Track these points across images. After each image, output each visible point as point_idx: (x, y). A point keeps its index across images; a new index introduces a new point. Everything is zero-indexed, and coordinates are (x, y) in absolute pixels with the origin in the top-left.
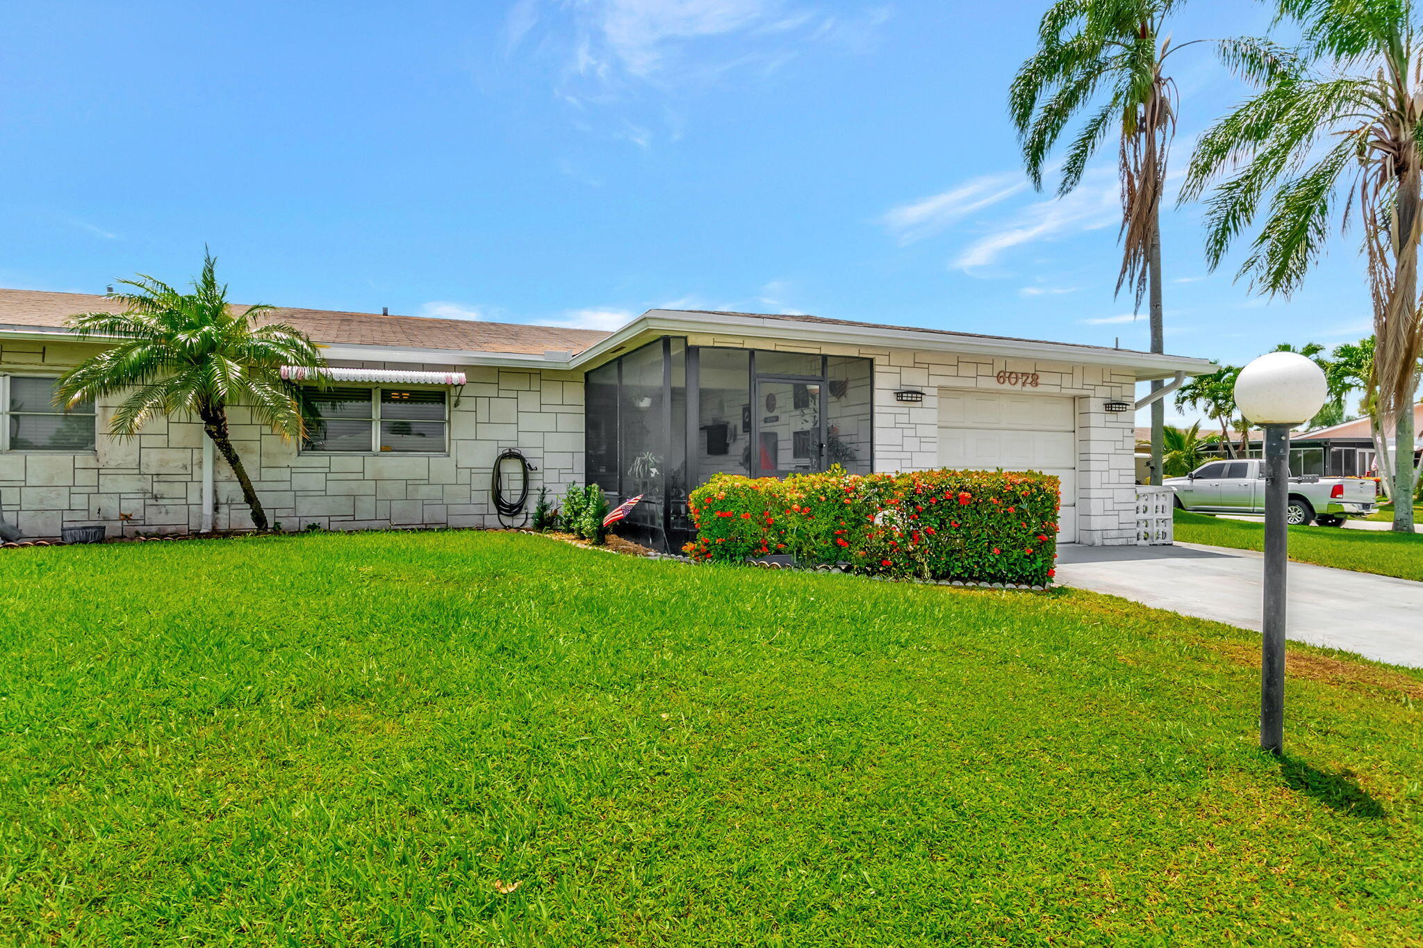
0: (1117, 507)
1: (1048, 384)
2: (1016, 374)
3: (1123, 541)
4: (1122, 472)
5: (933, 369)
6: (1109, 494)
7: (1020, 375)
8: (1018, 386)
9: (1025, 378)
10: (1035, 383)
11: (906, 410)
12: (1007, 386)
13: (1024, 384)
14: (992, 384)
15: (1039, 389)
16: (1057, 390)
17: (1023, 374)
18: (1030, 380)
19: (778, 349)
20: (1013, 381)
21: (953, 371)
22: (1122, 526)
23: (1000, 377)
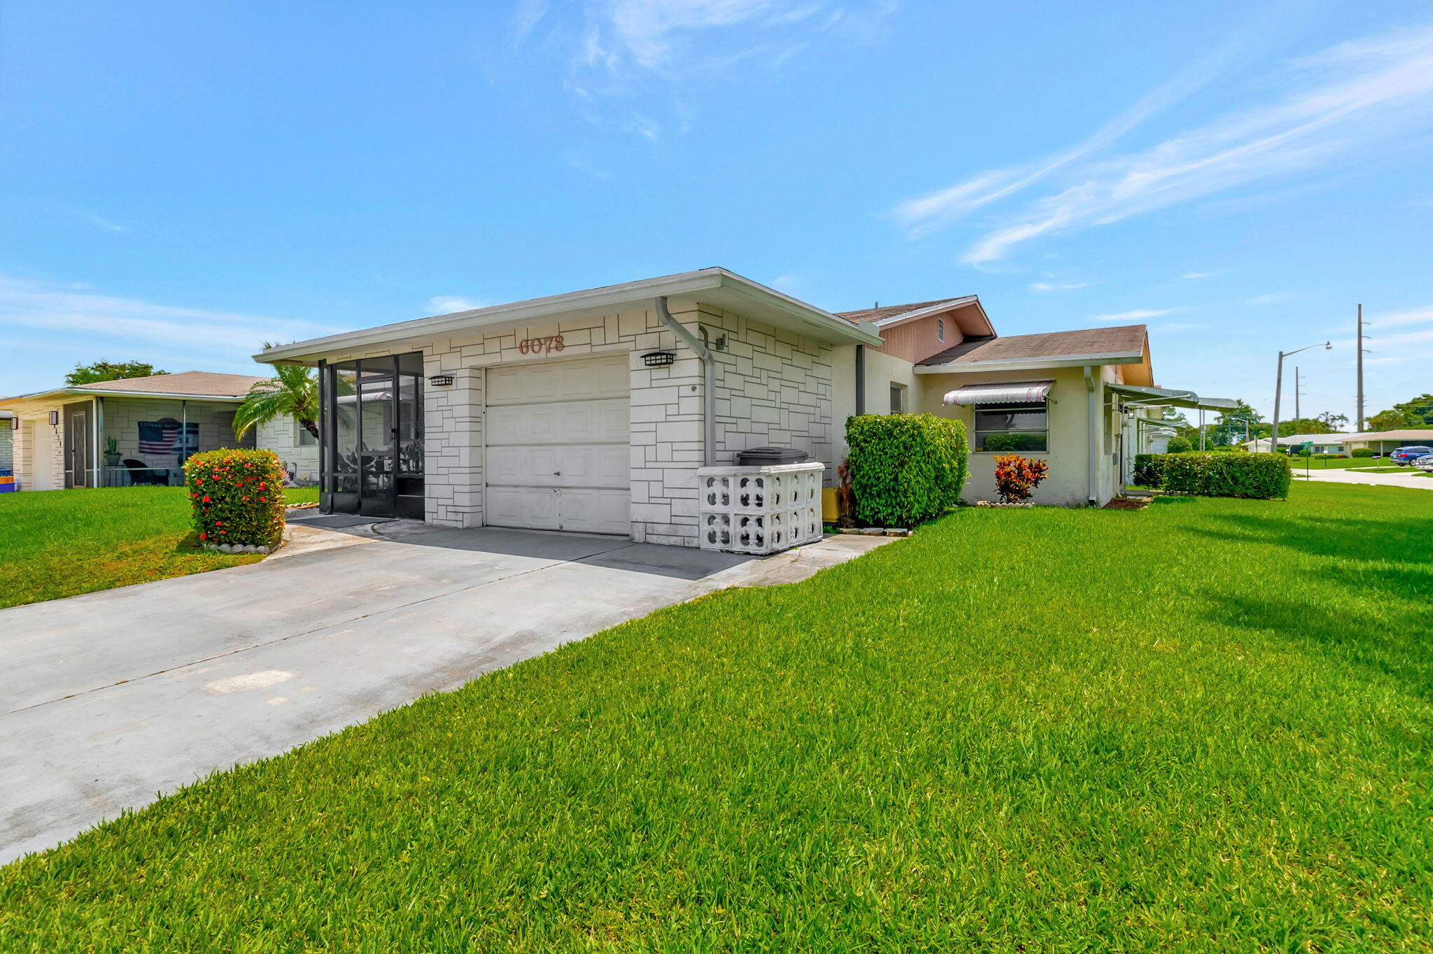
0: (668, 493)
1: (575, 346)
2: (538, 339)
3: (678, 541)
4: (676, 446)
5: (465, 351)
6: (658, 475)
7: (542, 341)
8: (543, 354)
9: (548, 343)
10: (560, 346)
11: (444, 394)
12: (531, 356)
13: (548, 350)
14: (513, 356)
15: (566, 352)
16: (586, 349)
17: (546, 339)
18: (554, 344)
19: (369, 356)
20: (536, 348)
21: (479, 350)
22: (674, 520)
23: (525, 346)
